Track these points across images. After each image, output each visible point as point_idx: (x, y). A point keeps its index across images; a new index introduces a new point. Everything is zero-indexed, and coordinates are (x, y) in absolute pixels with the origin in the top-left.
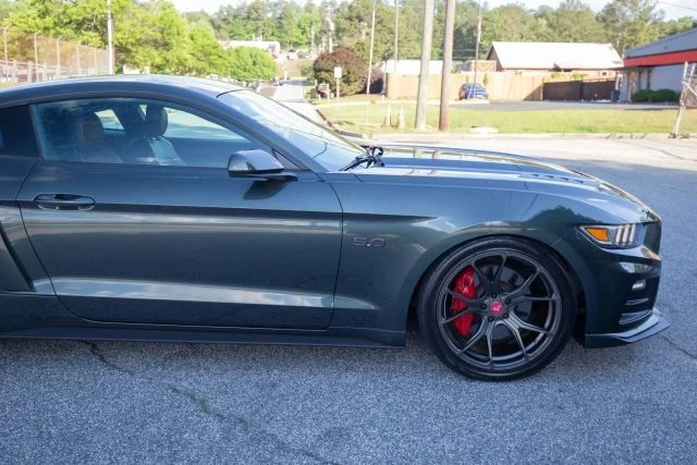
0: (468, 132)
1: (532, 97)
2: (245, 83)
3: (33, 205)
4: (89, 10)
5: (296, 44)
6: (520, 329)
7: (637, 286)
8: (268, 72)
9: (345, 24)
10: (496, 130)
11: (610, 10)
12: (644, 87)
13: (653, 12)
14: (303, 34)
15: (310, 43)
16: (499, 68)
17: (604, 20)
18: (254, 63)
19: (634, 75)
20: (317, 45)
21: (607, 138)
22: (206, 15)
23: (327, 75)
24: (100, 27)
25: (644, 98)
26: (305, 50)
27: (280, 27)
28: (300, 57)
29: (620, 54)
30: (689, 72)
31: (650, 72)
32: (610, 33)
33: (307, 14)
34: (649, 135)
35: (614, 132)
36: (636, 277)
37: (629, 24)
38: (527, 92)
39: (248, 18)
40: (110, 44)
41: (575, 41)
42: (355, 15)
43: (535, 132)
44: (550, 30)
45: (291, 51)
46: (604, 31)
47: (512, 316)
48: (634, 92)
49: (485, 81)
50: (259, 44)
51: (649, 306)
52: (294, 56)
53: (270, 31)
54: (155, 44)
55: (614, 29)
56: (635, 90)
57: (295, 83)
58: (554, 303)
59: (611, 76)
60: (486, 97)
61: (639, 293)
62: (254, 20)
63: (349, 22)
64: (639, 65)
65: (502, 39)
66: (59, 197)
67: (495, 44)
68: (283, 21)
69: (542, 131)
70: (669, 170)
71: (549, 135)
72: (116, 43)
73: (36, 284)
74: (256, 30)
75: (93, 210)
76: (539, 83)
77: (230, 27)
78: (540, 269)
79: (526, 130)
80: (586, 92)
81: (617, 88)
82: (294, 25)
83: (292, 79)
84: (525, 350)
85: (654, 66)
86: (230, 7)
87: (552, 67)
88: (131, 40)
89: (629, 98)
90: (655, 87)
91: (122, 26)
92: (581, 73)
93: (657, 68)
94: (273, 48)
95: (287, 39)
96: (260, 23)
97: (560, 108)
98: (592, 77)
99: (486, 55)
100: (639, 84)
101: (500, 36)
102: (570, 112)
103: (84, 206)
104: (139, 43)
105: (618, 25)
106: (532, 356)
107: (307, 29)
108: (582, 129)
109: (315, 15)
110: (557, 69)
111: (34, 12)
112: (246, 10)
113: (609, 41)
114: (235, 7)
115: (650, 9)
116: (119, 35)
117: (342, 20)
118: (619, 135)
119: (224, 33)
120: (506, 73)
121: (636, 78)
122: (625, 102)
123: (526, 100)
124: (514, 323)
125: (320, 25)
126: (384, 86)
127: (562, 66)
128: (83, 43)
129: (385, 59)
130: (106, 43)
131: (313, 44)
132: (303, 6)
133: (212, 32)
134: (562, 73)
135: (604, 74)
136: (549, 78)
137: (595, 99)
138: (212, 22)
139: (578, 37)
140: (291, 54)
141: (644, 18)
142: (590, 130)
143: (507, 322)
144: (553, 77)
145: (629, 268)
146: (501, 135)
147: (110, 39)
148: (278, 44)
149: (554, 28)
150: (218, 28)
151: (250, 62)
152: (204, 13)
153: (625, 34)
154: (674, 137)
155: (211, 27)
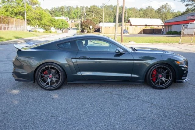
0: (128, 43)
1: (140, 33)
2: (60, 29)
3: (79, 58)
4: (20, 10)
5: (73, 18)
6: (165, 80)
7: (185, 72)
8: (66, 26)
9: (88, 13)
10: (135, 42)
11: (159, 9)
12: (170, 30)
13: (171, 10)
14: (75, 15)
15: (77, 18)
16: (131, 25)
17: (158, 12)
18: (62, 24)
19: (167, 27)
20: (80, 19)
21: (163, 44)
22: (48, 10)
23: (85, 27)
24: (23, 14)
25: (170, 33)
26: (76, 20)
27: (69, 13)
28: (75, 22)
29: (162, 21)
30: (183, 28)
31: (171, 27)
32: (160, 16)
33: (77, 10)
34: (174, 43)
35: (165, 43)
36: (184, 70)
37: (165, 13)
38: (139, 31)
39: (60, 11)
40: (25, 19)
41: (151, 18)
42: (91, 10)
43: (145, 42)
44: (144, 15)
45: (72, 20)
46: (158, 15)
47: (163, 77)
48: (167, 32)
49: (128, 29)
50: (63, 18)
51: (186, 76)
52: (73, 21)
53: (66, 15)
54: (38, 19)
55: (161, 15)
56: (167, 31)
57: (74, 29)
58: (171, 75)
59: (161, 27)
60: (128, 33)
61: (185, 74)
62: (62, 11)
63: (89, 13)
64: (168, 25)
65: (131, 17)
66: (83, 57)
67: (130, 19)
68: (70, 12)
69: (147, 42)
70: (180, 52)
71: (149, 43)
72: (27, 19)
73: (78, 73)
74: (62, 14)
75: (89, 59)
76: (142, 29)
77: (55, 14)
78: (168, 69)
79: (142, 42)
80: (154, 32)
81: (163, 31)
82: (73, 13)
83: (72, 28)
84: (166, 83)
85: (172, 25)
86: (55, 8)
87: (145, 25)
88: (31, 18)
89: (166, 33)
90: (172, 31)
91: (29, 14)
92: (153, 26)
93: (173, 26)
94: (67, 19)
95: (71, 17)
96: (63, 12)
97: (150, 36)
98: (156, 28)
99: (127, 22)
100: (168, 30)
101: (130, 17)
102: (152, 37)
103: (87, 59)
104: (33, 19)
105: (162, 13)
106: (167, 85)
107: (76, 14)
108: (156, 42)
109: (79, 10)
110: (146, 25)
111: (4, 10)
112: (59, 9)
113: (159, 18)
114: (56, 8)
115: (170, 9)
116: (28, 17)
117: (88, 12)
118: (166, 43)
119: (53, 15)
120: (133, 27)
121: (168, 28)
122: (165, 34)
123: (138, 34)
124: (164, 79)
125: (80, 13)
126: (100, 30)
127: (148, 25)
128: (18, 19)
129: (100, 22)
130: (24, 19)
131: (78, 18)
132: (75, 8)
133: (50, 15)
134: (148, 27)
135: (159, 27)
136: (144, 28)
137: (157, 33)
138: (50, 12)
139: (151, 17)
140: (72, 21)
141: (168, 12)
142: (158, 42)
143: (162, 79)
144: (145, 27)
145: (183, 68)
146: (137, 44)
147: (25, 18)
148: (68, 18)
149: (145, 14)
150: (51, 14)
151: (61, 23)
152: (47, 10)
153: (164, 16)
154: (180, 44)
155: (49, 13)
